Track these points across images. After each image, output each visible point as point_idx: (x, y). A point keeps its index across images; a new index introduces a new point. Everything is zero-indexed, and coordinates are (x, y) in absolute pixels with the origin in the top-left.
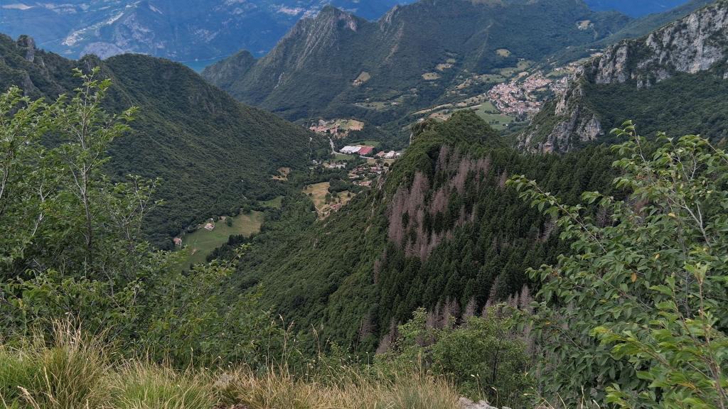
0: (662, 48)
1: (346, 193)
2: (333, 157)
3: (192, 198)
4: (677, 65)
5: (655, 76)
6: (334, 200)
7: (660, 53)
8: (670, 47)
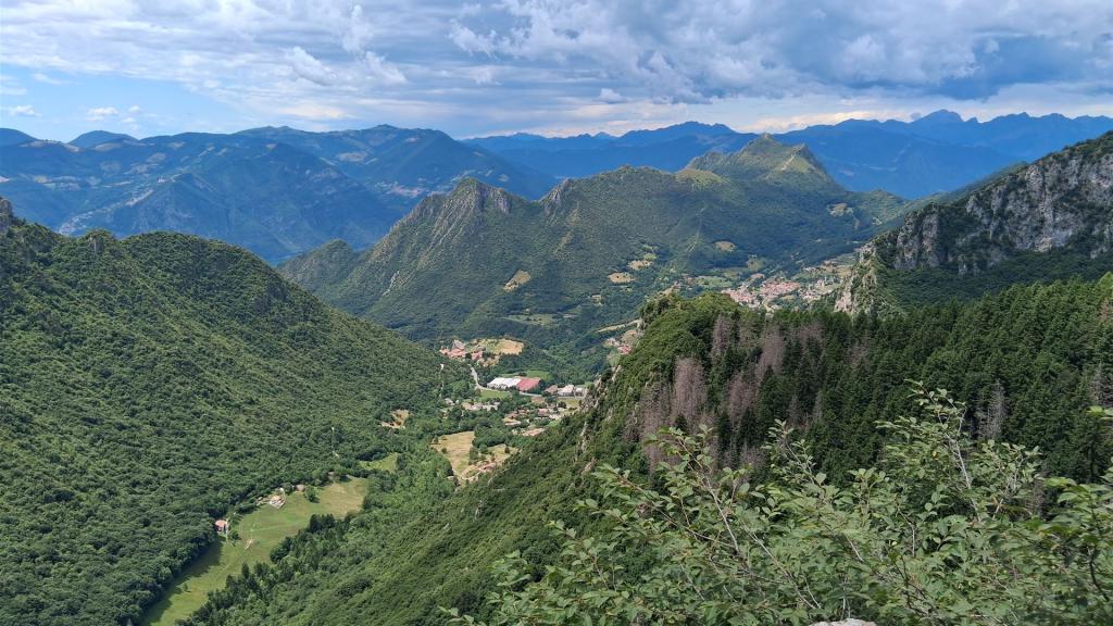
0: (991, 215)
1: (502, 448)
2: (477, 394)
3: (250, 455)
4: (1017, 240)
5: (985, 257)
6: (483, 459)
7: (989, 224)
8: (1003, 215)
